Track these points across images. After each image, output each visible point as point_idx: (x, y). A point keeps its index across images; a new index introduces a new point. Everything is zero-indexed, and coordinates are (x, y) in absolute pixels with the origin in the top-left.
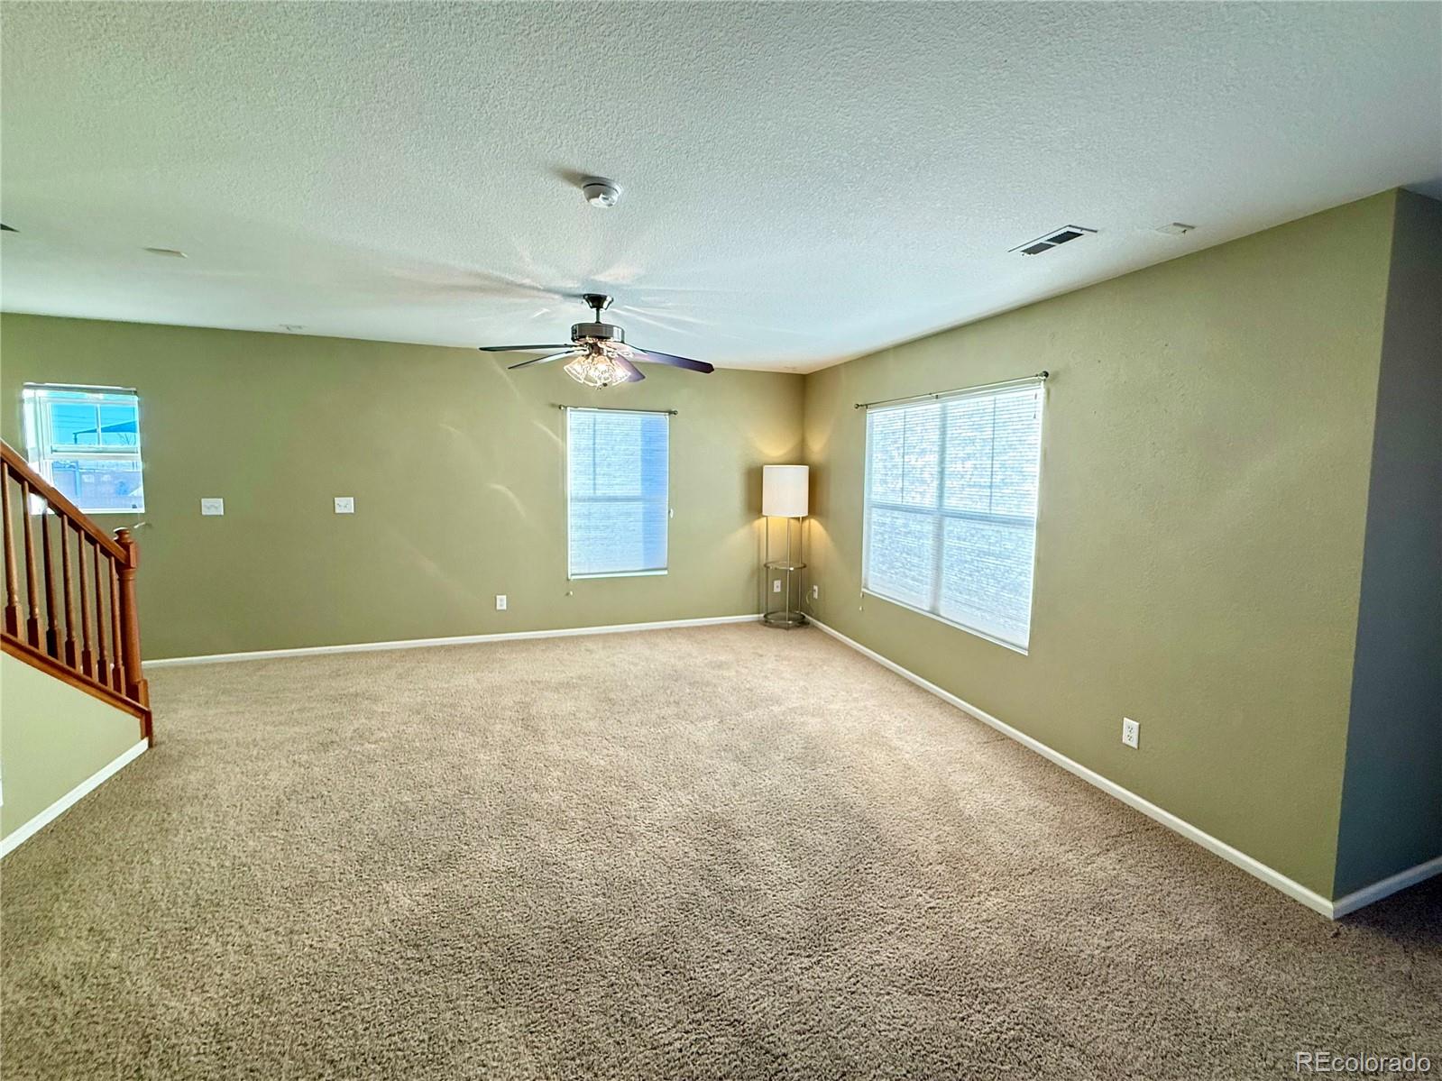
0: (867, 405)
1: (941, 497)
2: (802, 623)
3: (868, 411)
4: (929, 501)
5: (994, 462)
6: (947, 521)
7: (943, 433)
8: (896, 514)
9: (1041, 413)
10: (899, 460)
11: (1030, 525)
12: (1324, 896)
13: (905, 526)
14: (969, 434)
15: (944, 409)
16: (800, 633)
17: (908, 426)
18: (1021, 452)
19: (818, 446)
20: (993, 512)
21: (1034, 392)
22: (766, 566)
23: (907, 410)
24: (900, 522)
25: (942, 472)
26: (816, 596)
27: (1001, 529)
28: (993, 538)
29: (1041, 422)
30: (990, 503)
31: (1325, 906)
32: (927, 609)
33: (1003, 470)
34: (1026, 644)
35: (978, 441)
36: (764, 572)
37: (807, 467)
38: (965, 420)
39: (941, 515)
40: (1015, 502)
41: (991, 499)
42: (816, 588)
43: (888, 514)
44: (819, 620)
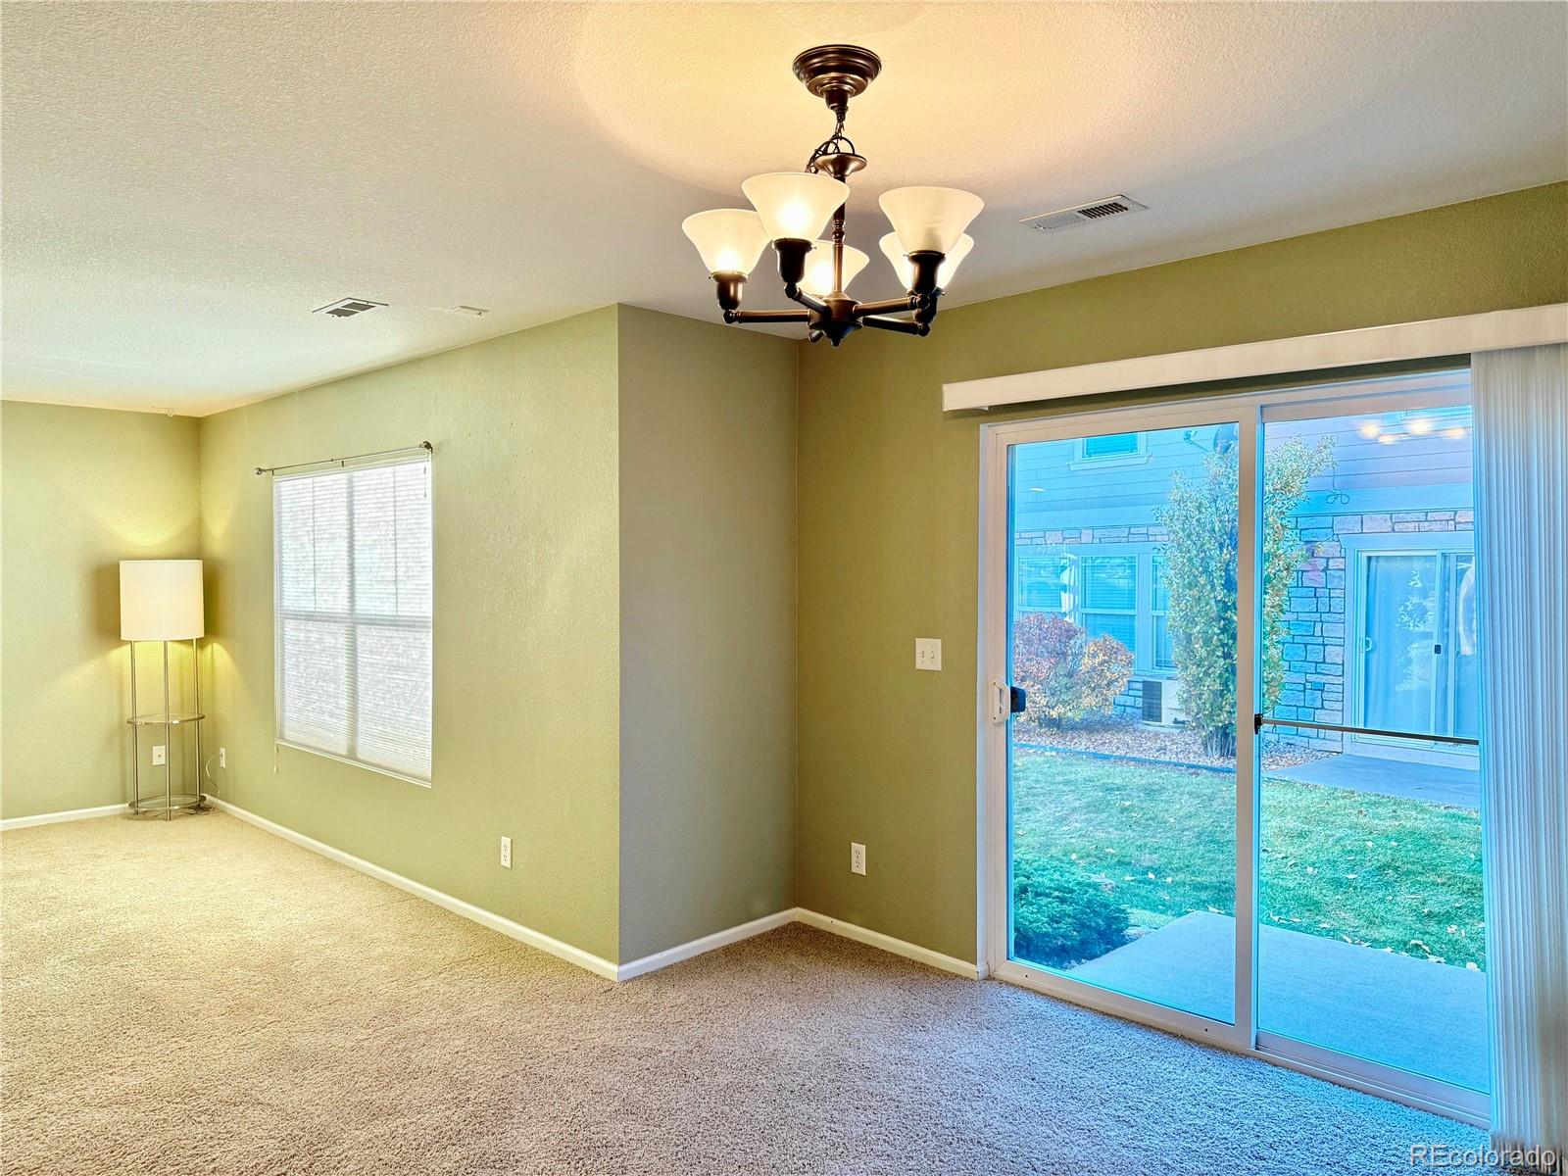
0: (272, 470)
1: (352, 598)
2: (200, 808)
3: (276, 479)
4: (341, 605)
5: (398, 551)
6: (360, 629)
7: (351, 514)
8: (310, 625)
9: (430, 490)
10: (309, 548)
11: (426, 627)
12: (611, 961)
13: (320, 641)
14: (374, 515)
15: (350, 482)
16: (198, 824)
17: (318, 502)
18: (418, 538)
19: (218, 532)
20: (400, 614)
21: (421, 466)
22: (133, 723)
23: (316, 480)
24: (314, 636)
25: (352, 566)
26: (223, 764)
27: (407, 635)
28: (401, 647)
29: (430, 501)
30: (397, 603)
31: (610, 969)
32: (344, 753)
33: (405, 560)
34: (429, 774)
35: (382, 523)
36: (131, 732)
37: (201, 561)
38: (369, 496)
39: (354, 622)
40: (417, 600)
41: (397, 599)
42: (223, 750)
43: (301, 627)
44: (228, 802)
